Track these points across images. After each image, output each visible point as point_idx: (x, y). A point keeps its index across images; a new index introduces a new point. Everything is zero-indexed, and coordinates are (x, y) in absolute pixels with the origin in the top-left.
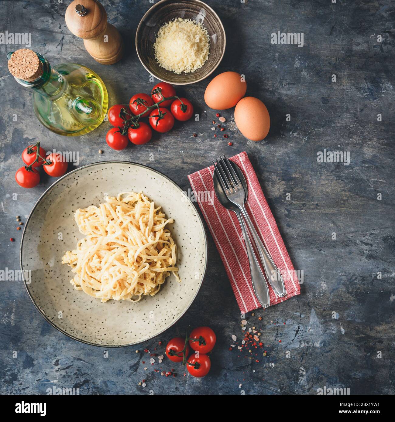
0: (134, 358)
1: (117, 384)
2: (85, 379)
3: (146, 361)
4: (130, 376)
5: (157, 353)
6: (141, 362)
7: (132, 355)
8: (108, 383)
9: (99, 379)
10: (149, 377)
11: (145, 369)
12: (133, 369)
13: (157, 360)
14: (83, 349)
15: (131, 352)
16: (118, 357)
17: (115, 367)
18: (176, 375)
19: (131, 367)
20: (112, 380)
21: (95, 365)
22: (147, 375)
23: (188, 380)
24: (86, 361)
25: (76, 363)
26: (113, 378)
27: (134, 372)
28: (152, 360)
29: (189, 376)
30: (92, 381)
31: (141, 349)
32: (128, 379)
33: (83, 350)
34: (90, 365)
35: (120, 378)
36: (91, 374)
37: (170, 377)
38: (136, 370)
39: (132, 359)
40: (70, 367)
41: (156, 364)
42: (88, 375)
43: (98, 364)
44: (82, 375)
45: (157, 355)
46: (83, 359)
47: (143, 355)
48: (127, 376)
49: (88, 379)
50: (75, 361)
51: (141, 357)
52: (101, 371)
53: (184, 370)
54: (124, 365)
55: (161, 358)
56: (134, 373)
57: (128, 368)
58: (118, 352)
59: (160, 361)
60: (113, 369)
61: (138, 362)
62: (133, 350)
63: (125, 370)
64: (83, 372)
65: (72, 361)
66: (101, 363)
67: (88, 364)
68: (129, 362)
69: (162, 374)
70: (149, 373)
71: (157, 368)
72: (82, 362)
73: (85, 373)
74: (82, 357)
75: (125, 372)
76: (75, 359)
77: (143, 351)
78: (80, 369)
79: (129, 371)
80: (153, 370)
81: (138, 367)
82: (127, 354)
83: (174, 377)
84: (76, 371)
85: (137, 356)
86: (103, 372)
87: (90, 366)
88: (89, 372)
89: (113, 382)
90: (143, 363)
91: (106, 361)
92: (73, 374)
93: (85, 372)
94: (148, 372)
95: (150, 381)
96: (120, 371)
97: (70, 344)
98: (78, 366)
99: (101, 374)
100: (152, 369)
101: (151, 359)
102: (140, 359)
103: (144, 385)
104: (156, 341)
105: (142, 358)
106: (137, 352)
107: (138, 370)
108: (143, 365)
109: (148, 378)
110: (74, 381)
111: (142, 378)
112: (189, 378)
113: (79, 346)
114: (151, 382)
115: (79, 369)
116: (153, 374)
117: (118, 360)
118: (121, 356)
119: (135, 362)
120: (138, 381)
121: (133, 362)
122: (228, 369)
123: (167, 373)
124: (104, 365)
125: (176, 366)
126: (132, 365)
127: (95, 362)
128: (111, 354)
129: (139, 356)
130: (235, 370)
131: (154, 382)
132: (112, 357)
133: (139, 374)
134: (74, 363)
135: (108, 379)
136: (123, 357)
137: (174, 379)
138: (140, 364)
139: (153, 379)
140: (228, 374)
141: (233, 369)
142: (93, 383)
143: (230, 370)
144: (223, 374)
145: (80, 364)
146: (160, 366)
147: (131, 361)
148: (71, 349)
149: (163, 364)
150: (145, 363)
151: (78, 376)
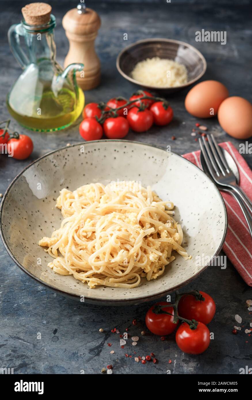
0: (95, 339)
2: (22, 363)
3: (114, 344)
4: (88, 361)
6: (106, 344)
7: (93, 336)
9: (42, 363)
11: (112, 352)
12: (94, 353)
13: (129, 343)
14: (23, 326)
15: (92, 332)
16: (73, 338)
17: (67, 349)
19: (91, 350)
20: (62, 366)
21: (38, 345)
22: (114, 361)
23: (175, 369)
24: (26, 340)
25: (11, 342)
26: (64, 363)
27: (96, 356)
28: (123, 342)
29: (176, 364)
30: (32, 366)
31: (107, 329)
32: (85, 365)
33: (23, 327)
34: (32, 345)
35: (73, 363)
36: (32, 357)
37: (148, 365)
38: (98, 354)
39: (93, 341)
40: (2, 347)
41: (128, 347)
42: (27, 357)
43: (43, 345)
44: (18, 357)
46: (22, 338)
47: (109, 336)
48: (85, 360)
49: (27, 362)
50: (11, 339)
51: (106, 339)
52: (46, 353)
53: (168, 357)
54: (81, 348)
55: (135, 340)
56: (95, 358)
57: (87, 352)
58: (74, 331)
59: (134, 344)
61: (102, 345)
63: (82, 354)
64: (20, 354)
65: (5, 339)
66: (48, 343)
67: (29, 344)
68: (89, 344)
69: (136, 359)
70: (118, 359)
72: (20, 341)
73: (22, 356)
74: (22, 336)
75: (82, 356)
76: (11, 337)
77: (110, 331)
78: (17, 349)
79: (88, 355)
80: (123, 355)
81: (101, 351)
82: (85, 335)
83: (155, 365)
84: (9, 352)
85: (101, 337)
86: (50, 355)
87: (31, 347)
88: (29, 354)
89: (63, 367)
90: (109, 345)
91: (56, 342)
92: (5, 355)
93: (24, 354)
94: (115, 357)
96: (74, 354)
97: (6, 320)
98: (14, 346)
99: (46, 357)
100: (122, 353)
101: (122, 340)
102: (104, 341)
103: (110, 373)
104: (128, 321)
105: (108, 340)
106: (101, 330)
107: (101, 354)
108: (108, 347)
109: (115, 364)
110: (5, 364)
111: (106, 364)
112: (176, 366)
113: (19, 323)
114: (120, 370)
115: (15, 349)
116: (123, 360)
117: (73, 341)
118: (78, 336)
119: (97, 345)
120: (100, 368)
121: (94, 344)
122: (234, 357)
123: (144, 358)
124: (51, 346)
125: (157, 352)
126: (93, 347)
127: (40, 342)
128: (63, 334)
129: (104, 337)
130: (243, 359)
131: (125, 369)
132: (64, 338)
133: (102, 359)
134: (9, 342)
135: (57, 363)
136: (80, 337)
137: (154, 367)
138: (104, 347)
139: (122, 367)
140: (233, 363)
141: (240, 357)
142: (34, 368)
143: (236, 358)
144: (227, 363)
145: (17, 343)
146: (133, 351)
147: (92, 343)
148: (6, 325)
149: (138, 348)
150: (112, 346)
151: (13, 358)
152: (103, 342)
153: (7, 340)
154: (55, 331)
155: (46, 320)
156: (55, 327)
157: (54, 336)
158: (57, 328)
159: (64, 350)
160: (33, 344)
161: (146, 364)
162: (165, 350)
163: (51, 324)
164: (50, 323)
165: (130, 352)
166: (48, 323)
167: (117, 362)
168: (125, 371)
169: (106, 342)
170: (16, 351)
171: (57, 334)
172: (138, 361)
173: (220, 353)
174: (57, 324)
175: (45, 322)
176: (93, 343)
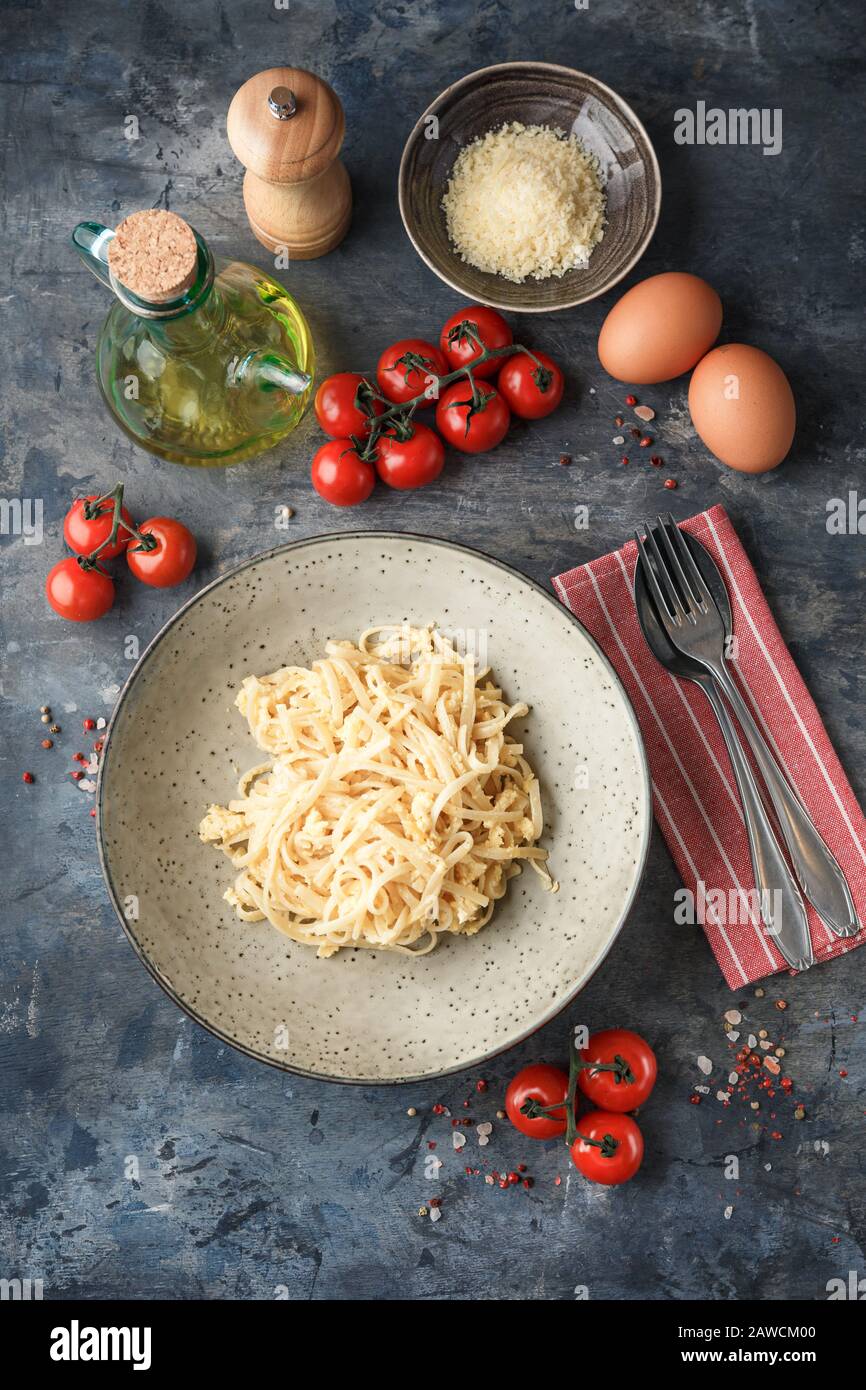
0: (400, 1133)
1: (352, 1213)
2: (254, 1200)
3: (441, 1142)
4: (390, 1187)
5: (471, 1115)
6: (424, 1145)
7: (395, 1124)
8: (325, 1211)
9: (295, 1198)
10: (448, 1189)
11: (439, 1164)
12: (400, 1168)
13: (471, 1140)
14: (245, 1107)
15: (392, 1114)
16: (353, 1132)
17: (345, 1162)
18: (531, 1182)
19: (395, 1161)
20: (338, 1203)
21: (283, 1155)
22: (443, 1185)
23: (568, 1199)
24: (255, 1143)
25: (227, 1151)
26: (339, 1195)
27: (404, 1174)
28: (458, 1139)
29: (571, 1184)
30: (275, 1206)
31: (423, 1104)
32: (385, 1197)
33: (245, 1110)
34: (269, 1156)
35: (360, 1194)
36: (273, 1184)
37: (514, 1189)
38: (409, 1171)
39: (396, 1137)
40: (209, 1165)
41: (469, 1149)
42: (264, 1186)
43: (294, 1152)
44: (245, 1188)
45: (471, 1123)
46: (246, 1137)
47: (430, 1122)
48: (383, 1187)
49: (264, 1198)
50: (224, 1143)
51: (423, 1130)
52: (301, 1173)
53: (554, 1168)
54: (372, 1155)
55: (483, 1131)
56: (404, 1179)
57: (385, 1165)
58: (354, 1114)
59: (483, 1141)
60: (340, 1166)
61: (416, 1145)
62: (398, 1108)
63: (376, 1171)
64: (249, 1178)
65: (212, 1144)
66: (303, 1149)
67: (262, 1153)
68: (388, 1146)
69: (489, 1179)
70: (450, 1179)
71: (474, 1163)
72: (244, 1146)
73: (254, 1182)
74: (245, 1132)
75: (377, 1176)
76: (224, 1137)
77: (430, 1110)
78: (240, 1167)
79: (389, 1174)
80: (461, 1169)
81: (414, 1161)
82: (381, 1122)
83: (527, 1190)
84: (225, 1176)
85: (413, 1127)
86: (309, 1177)
87: (269, 1159)
88: (267, 1178)
89: (340, 1206)
90: (430, 1147)
91: (319, 1144)
92: (216, 1184)
93: (255, 1178)
94: (444, 1176)
95: (452, 1202)
96: (359, 1172)
97: (206, 1093)
98: (232, 1161)
99: (302, 1184)
100: (458, 1165)
101: (456, 1134)
102: (420, 1136)
103: (435, 1214)
104: (468, 1080)
105: (427, 1133)
106: (410, 1112)
107: (416, 1169)
108: (428, 1153)
109: (446, 1193)
110: (221, 1206)
111: (429, 1195)
112: (571, 1190)
113: (234, 1099)
114: (457, 1207)
115: (236, 1168)
116: (460, 1181)
117: (354, 1139)
118: (363, 1126)
119: (406, 1146)
120: (415, 1203)
121: (400, 1145)
122: (690, 1161)
123: (503, 1177)
124: (310, 1154)
125: (531, 1157)
126: (397, 1153)
127: (285, 1147)
128: (332, 1122)
129: (418, 1127)
130: (710, 1164)
131: (465, 1204)
132: (333, 1133)
133: (418, 1182)
134: (221, 1152)
135: (326, 1198)
136: (369, 1129)
137: (525, 1196)
138: (421, 1152)
139: (460, 1198)
140: (688, 1178)
141: (703, 1162)
142: (280, 1211)
143: (695, 1164)
144: (674, 1178)
145: (238, 1152)
146: (481, 1157)
147: (394, 1141)
148: (209, 1107)
149: (492, 1150)
150: (437, 1147)
151: (234, 1191)
152: (418, 1139)
153: (215, 1147)
154: (315, 1117)
155: (292, 1087)
156: (313, 1106)
157: (314, 1129)
158: (317, 1109)
159: (339, 1163)
160: (272, 1153)
161: (509, 1189)
162: (547, 1150)
163: (303, 1099)
164: (302, 1096)
165: (474, 1160)
166: (297, 1095)
167: (449, 1187)
168: (467, 1208)
169: (424, 1138)
170: (239, 1171)
171: (319, 1125)
172: (492, 1183)
173: (660, 1153)
174: (316, 1098)
175: (290, 1094)
176: (397, 1142)
